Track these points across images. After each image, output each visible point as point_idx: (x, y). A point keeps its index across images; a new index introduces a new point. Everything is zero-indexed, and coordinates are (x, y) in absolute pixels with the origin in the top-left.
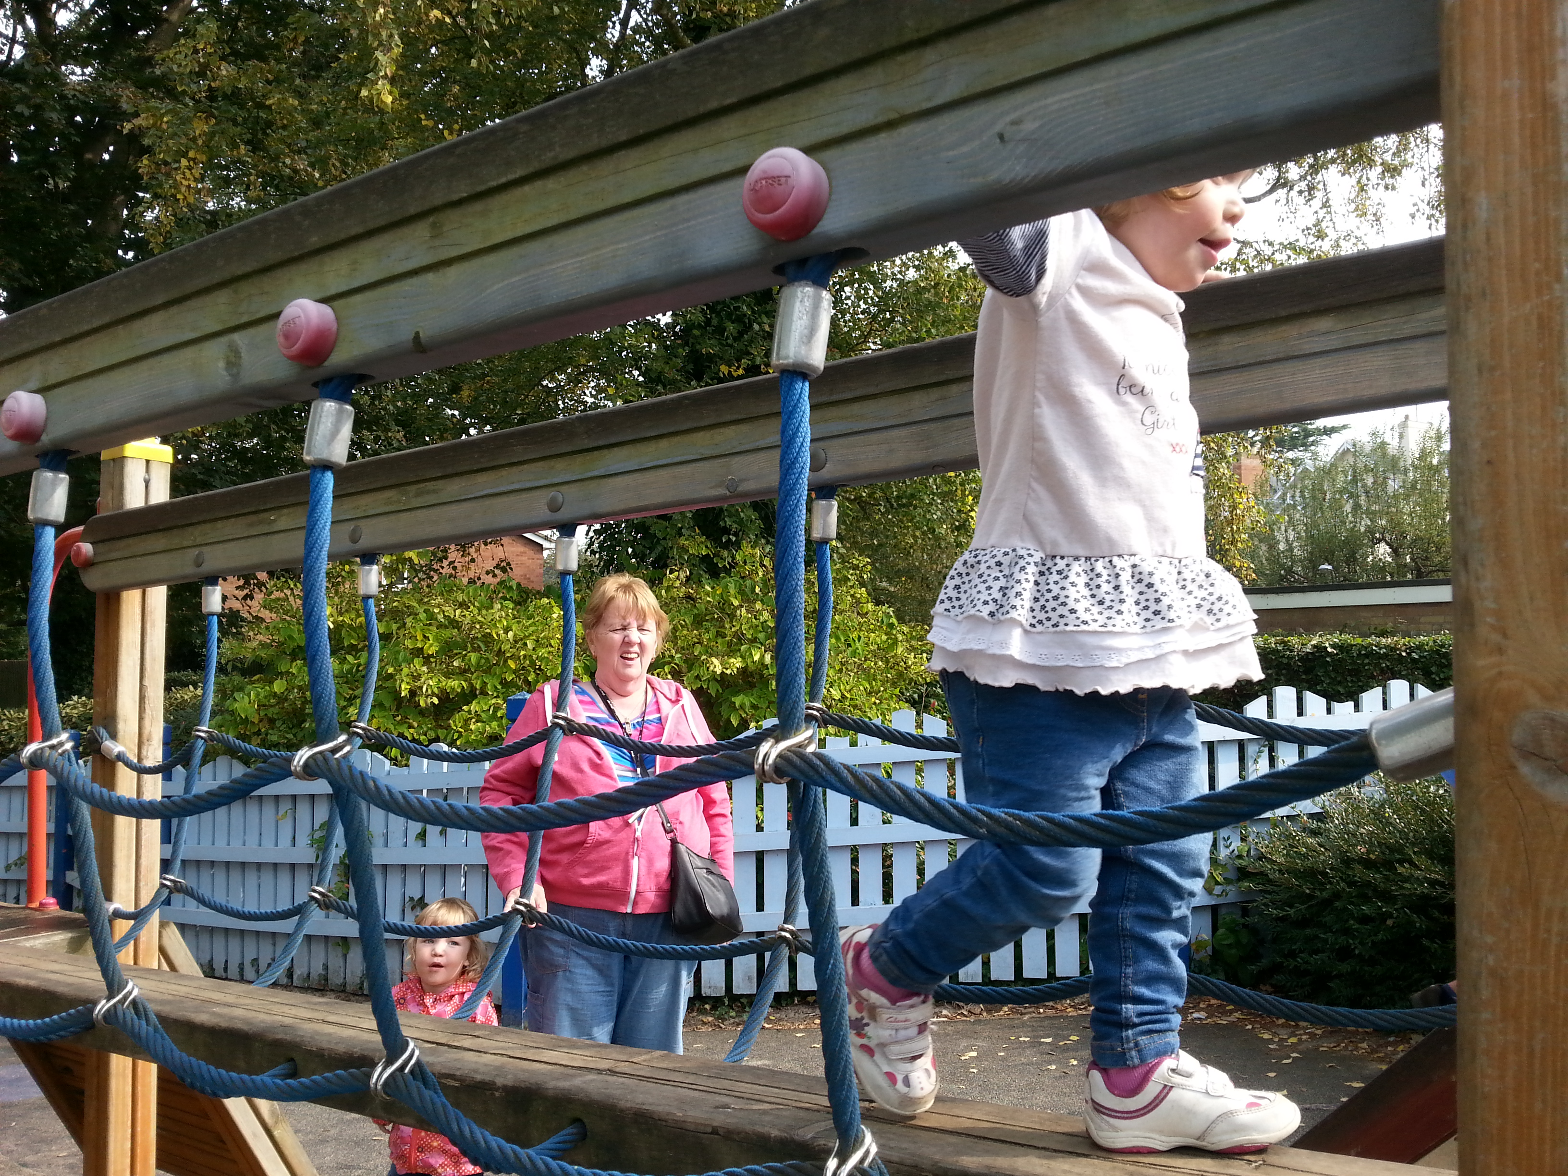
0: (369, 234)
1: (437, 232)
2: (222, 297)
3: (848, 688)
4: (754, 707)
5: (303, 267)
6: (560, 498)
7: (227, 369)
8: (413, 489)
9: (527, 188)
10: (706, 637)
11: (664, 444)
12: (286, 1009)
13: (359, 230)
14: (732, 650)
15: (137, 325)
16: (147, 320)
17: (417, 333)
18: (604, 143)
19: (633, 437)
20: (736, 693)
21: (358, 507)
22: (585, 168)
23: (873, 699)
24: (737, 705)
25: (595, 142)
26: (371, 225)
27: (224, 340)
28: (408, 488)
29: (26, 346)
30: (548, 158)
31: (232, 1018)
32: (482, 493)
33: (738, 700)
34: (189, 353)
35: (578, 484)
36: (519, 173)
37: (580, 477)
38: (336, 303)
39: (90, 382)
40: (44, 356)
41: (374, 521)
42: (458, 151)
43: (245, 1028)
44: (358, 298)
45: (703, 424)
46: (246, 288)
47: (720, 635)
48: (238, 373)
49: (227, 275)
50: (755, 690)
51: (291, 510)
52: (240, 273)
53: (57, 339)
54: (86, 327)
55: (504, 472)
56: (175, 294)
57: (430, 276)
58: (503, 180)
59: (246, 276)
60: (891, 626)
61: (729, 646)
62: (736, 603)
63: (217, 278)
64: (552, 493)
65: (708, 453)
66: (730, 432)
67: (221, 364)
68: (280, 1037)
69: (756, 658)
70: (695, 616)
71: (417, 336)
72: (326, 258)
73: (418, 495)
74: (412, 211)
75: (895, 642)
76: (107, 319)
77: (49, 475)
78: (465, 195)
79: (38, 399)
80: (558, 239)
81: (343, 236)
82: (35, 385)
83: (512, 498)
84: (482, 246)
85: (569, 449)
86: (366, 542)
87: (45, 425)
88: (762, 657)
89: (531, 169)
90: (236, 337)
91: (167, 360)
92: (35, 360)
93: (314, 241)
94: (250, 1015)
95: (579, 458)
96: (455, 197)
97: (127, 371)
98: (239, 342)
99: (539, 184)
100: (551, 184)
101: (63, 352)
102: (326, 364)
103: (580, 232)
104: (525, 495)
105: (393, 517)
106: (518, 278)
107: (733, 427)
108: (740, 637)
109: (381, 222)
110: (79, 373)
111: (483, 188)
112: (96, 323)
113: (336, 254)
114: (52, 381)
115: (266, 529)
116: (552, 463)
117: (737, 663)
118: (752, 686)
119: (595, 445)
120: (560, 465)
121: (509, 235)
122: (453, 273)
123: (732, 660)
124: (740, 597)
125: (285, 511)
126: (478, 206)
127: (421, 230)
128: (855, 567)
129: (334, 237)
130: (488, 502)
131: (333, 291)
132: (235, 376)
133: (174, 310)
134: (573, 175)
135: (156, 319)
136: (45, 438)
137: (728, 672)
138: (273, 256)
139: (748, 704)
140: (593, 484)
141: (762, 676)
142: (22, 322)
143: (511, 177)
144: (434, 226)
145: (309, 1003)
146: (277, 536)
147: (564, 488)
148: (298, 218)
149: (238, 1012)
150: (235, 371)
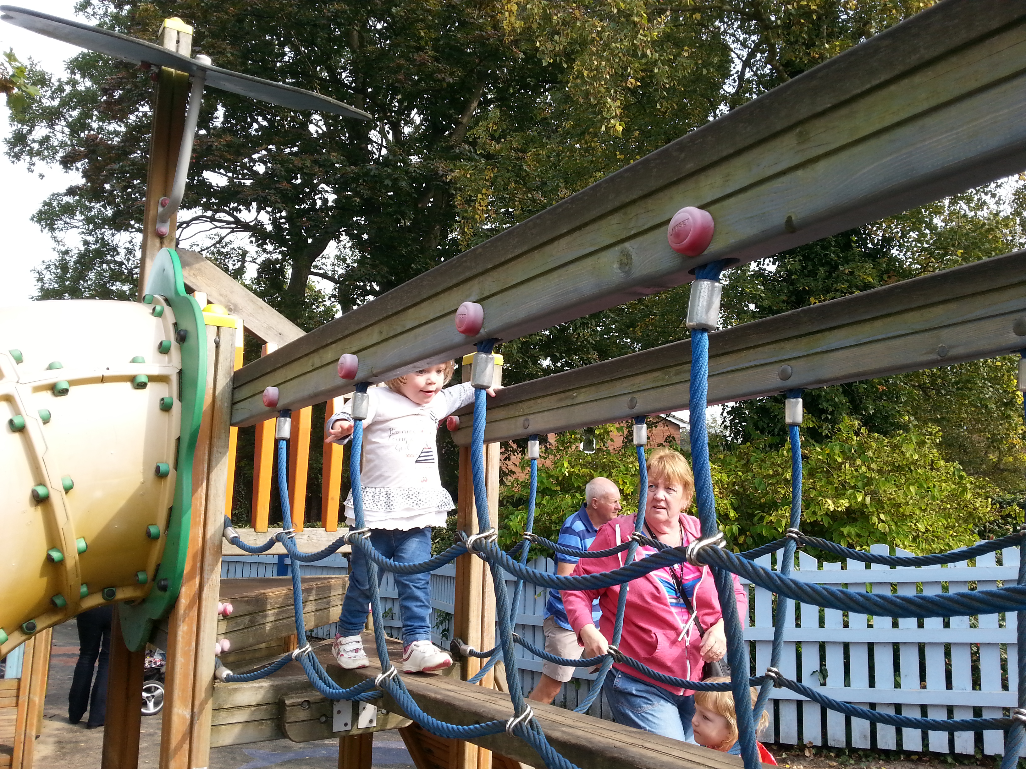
0: (739, 153)
1: (803, 138)
2: (614, 220)
3: (930, 523)
4: (858, 535)
5: (682, 187)
6: (789, 370)
7: (620, 268)
8: (673, 370)
9: (892, 88)
10: (818, 485)
11: (878, 324)
12: (611, 734)
13: (731, 151)
14: (838, 494)
15: (548, 249)
16: (556, 244)
17: (790, 218)
18: (973, 35)
19: (851, 321)
20: (844, 525)
21: (633, 385)
22: (954, 59)
23: (951, 532)
24: (845, 533)
25: (963, 36)
26: (740, 146)
27: (618, 248)
28: (669, 370)
29: (468, 274)
30: (914, 60)
31: (578, 737)
32: (725, 370)
33: (846, 530)
34: (589, 262)
35: (805, 359)
36: (883, 77)
37: (806, 353)
38: (712, 208)
39: (514, 290)
40: (481, 278)
41: (646, 393)
42: (820, 75)
43: (590, 746)
44: (732, 200)
45: (913, 306)
46: (633, 211)
47: (830, 483)
48: (630, 270)
49: (617, 204)
50: (858, 524)
51: (587, 389)
52: (628, 200)
53: (490, 266)
54: (510, 256)
55: (743, 354)
56: (577, 223)
57: (800, 173)
58: (868, 86)
59: (633, 202)
60: (961, 477)
61: (836, 491)
62: (840, 460)
63: (610, 207)
64: (783, 366)
65: (919, 327)
66: (939, 310)
67: (616, 265)
68: (616, 755)
69: (860, 499)
70: (810, 469)
71: (789, 219)
72: (702, 177)
73: (677, 374)
74: (779, 127)
75: (965, 490)
76: (525, 248)
77: (484, 356)
78: (829, 105)
79: (478, 306)
80: (929, 121)
81: (715, 158)
82: (475, 298)
83: (750, 372)
84: (850, 141)
85: (796, 334)
86: (639, 408)
87: (483, 323)
88: (864, 499)
89: (896, 72)
90: (627, 245)
91: (572, 268)
92: (475, 281)
93: (690, 166)
94: (589, 736)
95: (805, 340)
96: (820, 109)
97: (542, 280)
98: (630, 248)
99: (905, 83)
100: (917, 79)
101: (494, 274)
102: (705, 252)
103: (953, 111)
104: (759, 370)
105: (659, 390)
106: (889, 159)
107: (941, 306)
108: (844, 484)
109: (750, 141)
110: (507, 286)
111: (848, 96)
112: (518, 252)
113: (711, 172)
114: (486, 294)
115: (570, 402)
116: (782, 344)
117: (845, 503)
118: (855, 520)
119: (818, 329)
120: (788, 345)
121: (877, 127)
122: (822, 166)
123: (842, 501)
124: (842, 456)
125: (583, 390)
126: (844, 112)
127: (790, 140)
128: (931, 433)
129: (707, 161)
130: (730, 376)
131: (709, 199)
132: (628, 273)
133: (577, 234)
134: (940, 68)
135: (563, 242)
136: (482, 331)
137: (839, 509)
138: (654, 184)
139: (853, 533)
140: (817, 358)
141: (863, 513)
142: (464, 259)
143: (875, 82)
144: (800, 134)
145: (626, 731)
146: (577, 407)
147: (792, 363)
148: (675, 154)
149: (580, 733)
150: (627, 268)
